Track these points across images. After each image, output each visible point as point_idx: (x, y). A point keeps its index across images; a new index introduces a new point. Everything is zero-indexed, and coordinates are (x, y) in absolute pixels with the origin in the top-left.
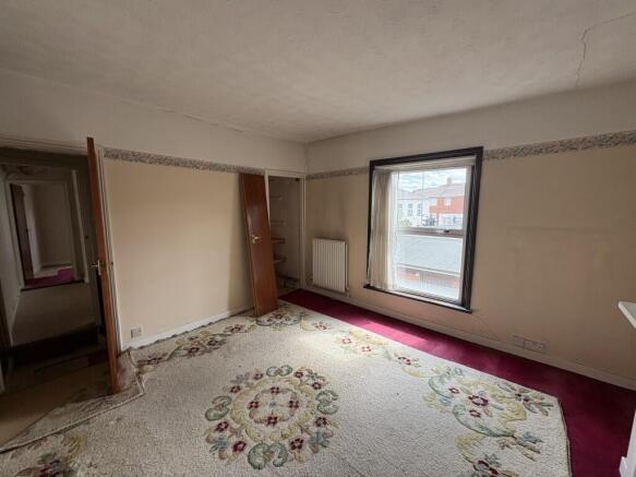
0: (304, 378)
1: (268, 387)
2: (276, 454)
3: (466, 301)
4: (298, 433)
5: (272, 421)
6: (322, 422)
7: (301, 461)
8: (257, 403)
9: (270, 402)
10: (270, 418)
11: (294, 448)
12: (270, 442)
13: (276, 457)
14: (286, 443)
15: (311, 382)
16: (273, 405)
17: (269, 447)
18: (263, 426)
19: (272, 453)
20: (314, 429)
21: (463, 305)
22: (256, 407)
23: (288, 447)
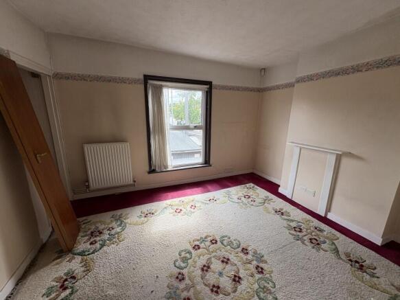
0: (202, 245)
1: (199, 272)
2: (266, 285)
3: (207, 161)
4: (252, 267)
5: (237, 279)
6: (245, 251)
7: (272, 272)
8: (214, 286)
9: (216, 275)
10: (234, 280)
11: (262, 273)
12: (256, 286)
13: (268, 286)
14: (258, 276)
15: (208, 243)
16: (221, 274)
17: (260, 287)
18: (240, 288)
19: (265, 287)
20: (250, 257)
21: (205, 164)
22: (218, 287)
23: (260, 276)
